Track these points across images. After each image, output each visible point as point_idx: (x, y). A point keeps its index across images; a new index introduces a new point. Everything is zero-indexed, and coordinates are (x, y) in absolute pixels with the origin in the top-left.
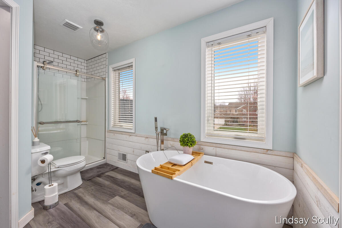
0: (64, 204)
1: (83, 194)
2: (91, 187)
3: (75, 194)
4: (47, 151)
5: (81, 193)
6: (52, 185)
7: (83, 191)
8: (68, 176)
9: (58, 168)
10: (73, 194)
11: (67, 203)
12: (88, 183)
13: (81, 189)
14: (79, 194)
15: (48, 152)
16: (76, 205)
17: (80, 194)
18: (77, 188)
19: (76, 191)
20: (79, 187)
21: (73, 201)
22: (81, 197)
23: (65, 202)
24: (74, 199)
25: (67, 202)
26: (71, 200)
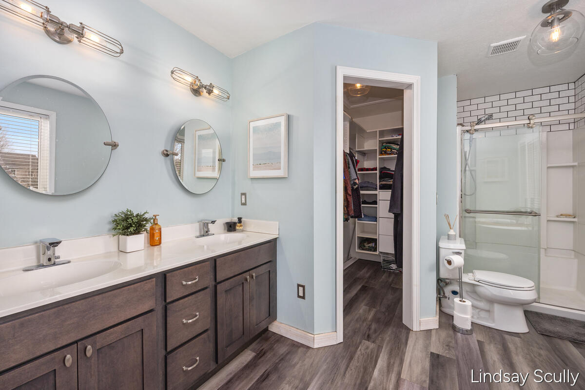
0: (478, 340)
1: (516, 349)
2: (542, 349)
3: (503, 339)
4: (460, 251)
5: (513, 344)
6: (464, 302)
7: (519, 345)
8: (496, 303)
9: (478, 281)
10: (500, 337)
11: (483, 342)
12: (541, 340)
13: (517, 339)
14: (509, 344)
15: (461, 253)
16: (493, 354)
17: (511, 346)
18: (513, 334)
19: (507, 337)
20: (517, 335)
21: (492, 346)
22: (509, 349)
23: (481, 338)
24: (496, 344)
25: (482, 340)
26: (491, 342)
